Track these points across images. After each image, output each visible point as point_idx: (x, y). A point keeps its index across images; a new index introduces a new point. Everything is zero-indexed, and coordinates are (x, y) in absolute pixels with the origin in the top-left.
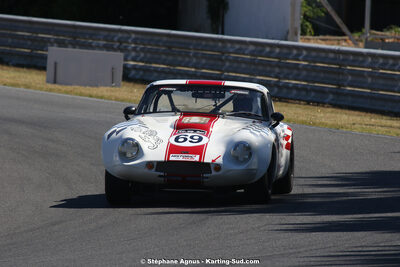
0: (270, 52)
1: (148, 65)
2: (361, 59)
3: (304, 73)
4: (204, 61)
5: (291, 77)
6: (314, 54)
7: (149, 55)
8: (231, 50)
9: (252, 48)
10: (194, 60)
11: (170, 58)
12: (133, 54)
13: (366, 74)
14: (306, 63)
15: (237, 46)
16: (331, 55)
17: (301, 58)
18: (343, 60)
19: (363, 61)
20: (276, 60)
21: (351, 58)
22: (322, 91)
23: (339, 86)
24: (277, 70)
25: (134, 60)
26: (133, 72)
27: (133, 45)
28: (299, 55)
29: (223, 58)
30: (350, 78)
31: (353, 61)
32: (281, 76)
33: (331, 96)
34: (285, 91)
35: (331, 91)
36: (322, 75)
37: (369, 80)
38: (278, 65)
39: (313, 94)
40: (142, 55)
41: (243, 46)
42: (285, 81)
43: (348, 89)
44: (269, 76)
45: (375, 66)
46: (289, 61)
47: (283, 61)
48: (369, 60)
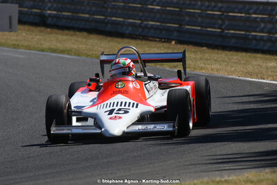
1: (59, 13)
2: (194, 3)
3: (158, 16)
12: (50, 5)
13: (196, 15)
17: (155, 4)
19: (195, 5)
21: (188, 2)
22: (168, 30)
23: (181, 25)
25: (50, 10)
26: (50, 19)
29: (105, 5)
30: (187, 19)
32: (142, 19)
33: (175, 33)
34: (146, 30)
35: (175, 29)
36: (170, 17)
37: (200, 19)
38: (141, 9)
39: (164, 32)
40: (55, 5)
42: (146, 23)
43: (187, 27)
44: (135, 19)
45: (203, 8)
46: (150, 7)
47: (145, 6)
48: (199, 3)
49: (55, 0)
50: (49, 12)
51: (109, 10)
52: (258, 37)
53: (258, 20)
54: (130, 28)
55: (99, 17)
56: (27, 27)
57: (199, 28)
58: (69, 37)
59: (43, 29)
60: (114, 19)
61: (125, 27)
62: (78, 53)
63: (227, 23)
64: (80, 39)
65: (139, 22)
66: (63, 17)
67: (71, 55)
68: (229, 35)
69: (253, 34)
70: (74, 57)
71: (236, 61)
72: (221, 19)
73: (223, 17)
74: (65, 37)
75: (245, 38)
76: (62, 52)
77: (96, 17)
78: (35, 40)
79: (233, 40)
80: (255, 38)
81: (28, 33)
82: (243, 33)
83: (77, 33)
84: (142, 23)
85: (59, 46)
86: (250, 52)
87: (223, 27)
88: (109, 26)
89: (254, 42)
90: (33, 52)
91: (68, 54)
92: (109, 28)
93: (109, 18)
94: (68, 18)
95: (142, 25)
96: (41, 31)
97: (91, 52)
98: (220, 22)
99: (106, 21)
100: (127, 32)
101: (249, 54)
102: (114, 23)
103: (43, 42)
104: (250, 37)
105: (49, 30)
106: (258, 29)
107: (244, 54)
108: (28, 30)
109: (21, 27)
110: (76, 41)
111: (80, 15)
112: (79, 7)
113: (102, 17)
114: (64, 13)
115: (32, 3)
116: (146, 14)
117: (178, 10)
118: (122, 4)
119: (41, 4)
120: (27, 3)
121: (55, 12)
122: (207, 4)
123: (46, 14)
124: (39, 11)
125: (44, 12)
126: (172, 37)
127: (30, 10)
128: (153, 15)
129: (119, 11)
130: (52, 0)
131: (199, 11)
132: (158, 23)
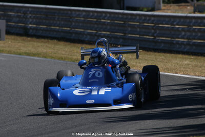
0: (93, 15)
1: (38, 26)
2: (134, 17)
3: (109, 27)
4: (62, 23)
5: (102, 30)
6: (112, 15)
7: (38, 21)
8: (74, 16)
9: (84, 13)
10: (58, 22)
11: (47, 22)
12: (31, 20)
13: (136, 26)
14: (109, 21)
15: (78, 13)
16: (120, 16)
17: (106, 18)
18: (126, 18)
19: (135, 19)
20: (95, 20)
21: (130, 17)
22: (116, 37)
23: (125, 34)
24: (96, 26)
25: (31, 23)
26: (31, 31)
27: (30, 15)
28: (105, 17)
29: (71, 20)
30: (129, 29)
32: (97, 29)
33: (121, 40)
35: (121, 37)
36: (117, 28)
37: (138, 30)
38: (96, 23)
39: (113, 39)
40: (35, 20)
41: (80, 13)
42: (100, 32)
43: (130, 35)
44: (92, 30)
45: (141, 21)
46: (102, 21)
47: (99, 20)
48: (138, 18)
49: (34, 17)
50: (30, 25)
51: (73, 24)
52: (180, 42)
53: (180, 29)
54: (89, 37)
55: (66, 29)
56: (13, 37)
57: (138, 36)
58: (42, 44)
59: (25, 38)
60: (76, 30)
61: (85, 36)
62: (45, 56)
63: (158, 32)
64: (50, 45)
65: (95, 32)
66: (41, 29)
67: (40, 57)
68: (159, 41)
69: (177, 40)
70: (42, 59)
71: (161, 60)
72: (154, 29)
73: (155, 28)
74: (39, 44)
75: (171, 43)
76: (34, 55)
77: (64, 28)
78: (17, 46)
79: (163, 45)
80: (178, 43)
81: (13, 41)
82: (170, 39)
83: (50, 41)
84: (96, 33)
85: (33, 50)
86: (174, 53)
87: (155, 35)
88: (74, 35)
89: (178, 46)
90: (12, 55)
91: (38, 57)
93: (73, 29)
94: (44, 29)
95: (97, 34)
96: (24, 40)
97: (55, 55)
98: (153, 31)
99: (71, 31)
100: (86, 39)
101: (173, 55)
102: (77, 33)
103: (22, 48)
104: (175, 42)
105: (29, 38)
106: (180, 37)
107: (168, 55)
108: (14, 39)
109: (9, 37)
110: (47, 46)
111: (52, 27)
112: (52, 22)
113: (68, 29)
114: (41, 26)
115: (18, 19)
116: (100, 26)
117: (122, 22)
118: (82, 19)
119: (24, 19)
120: (14, 19)
121: (35, 26)
122: (143, 18)
123: (28, 27)
124: (23, 25)
125: (27, 25)
126: (119, 43)
127: (17, 24)
128: (104, 27)
129: (81, 24)
130: (32, 17)
131: (138, 24)
132: (108, 33)
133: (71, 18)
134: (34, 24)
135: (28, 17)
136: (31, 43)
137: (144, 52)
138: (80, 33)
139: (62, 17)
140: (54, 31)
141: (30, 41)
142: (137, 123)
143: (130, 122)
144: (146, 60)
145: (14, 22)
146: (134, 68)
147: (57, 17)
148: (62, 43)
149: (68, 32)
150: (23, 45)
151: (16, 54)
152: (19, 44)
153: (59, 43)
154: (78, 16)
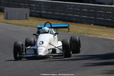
0: (78, 7)
1: (47, 12)
2: (101, 8)
3: (87, 13)
5: (83, 15)
6: (89, 7)
7: (47, 9)
9: (73, 6)
10: (58, 10)
11: (53, 10)
12: (43, 9)
13: (102, 13)
14: (87, 10)
15: (69, 5)
16: (93, 7)
17: (85, 8)
18: (96, 9)
19: (101, 9)
20: (79, 9)
21: (98, 8)
22: (91, 19)
23: (96, 17)
24: (79, 13)
25: (43, 11)
26: (43, 15)
29: (65, 9)
30: (98, 15)
31: (99, 9)
32: (80, 15)
33: (93, 21)
34: (82, 19)
35: (93, 19)
36: (91, 14)
37: (103, 15)
38: (79, 11)
39: (89, 20)
40: (45, 9)
41: (71, 5)
42: (82, 16)
43: (98, 18)
44: (77, 15)
45: (105, 10)
46: (83, 10)
47: (81, 10)
48: (103, 8)
49: (45, 7)
50: (43, 12)
51: (67, 11)
54: (75, 19)
56: (34, 18)
57: (103, 19)
59: (40, 19)
60: (68, 15)
61: (73, 18)
64: (54, 23)
65: (79, 16)
66: (49, 14)
73: (112, 14)
77: (61, 14)
78: (35, 23)
83: (54, 20)
84: (80, 16)
87: (113, 18)
88: (67, 17)
90: (33, 28)
92: (67, 18)
93: (67, 14)
94: (50, 14)
95: (80, 17)
96: (39, 20)
98: (111, 16)
99: (66, 15)
100: (74, 20)
102: (69, 16)
105: (42, 19)
108: (34, 19)
109: (31, 18)
111: (55, 13)
112: (55, 10)
113: (64, 14)
114: (49, 12)
115: (36, 8)
116: (82, 13)
117: (94, 11)
118: (72, 9)
119: (40, 8)
120: (34, 8)
121: (45, 12)
122: (106, 9)
123: (42, 13)
124: (39, 11)
125: (41, 12)
126: (92, 22)
127: (36, 11)
128: (84, 13)
129: (71, 12)
130: (44, 7)
131: (103, 12)
132: (86, 17)
133: (66, 8)
134: (45, 11)
135: (42, 7)
136: (43, 21)
137: (106, 28)
138: (71, 17)
139: (60, 8)
140: (56, 15)
141: (43, 20)
142: (102, 67)
143: (98, 66)
144: (107, 32)
145: (34, 10)
146: (101, 36)
147: (58, 7)
148: (61, 22)
149: (64, 16)
150: (39, 22)
151: (35, 28)
152: (37, 22)
153: (59, 22)
154: (70, 7)
